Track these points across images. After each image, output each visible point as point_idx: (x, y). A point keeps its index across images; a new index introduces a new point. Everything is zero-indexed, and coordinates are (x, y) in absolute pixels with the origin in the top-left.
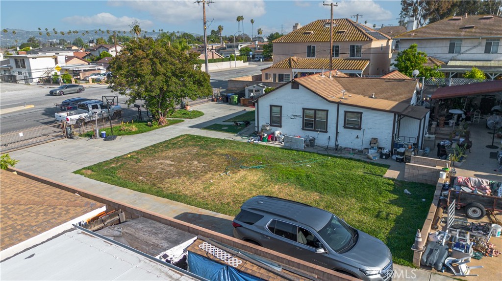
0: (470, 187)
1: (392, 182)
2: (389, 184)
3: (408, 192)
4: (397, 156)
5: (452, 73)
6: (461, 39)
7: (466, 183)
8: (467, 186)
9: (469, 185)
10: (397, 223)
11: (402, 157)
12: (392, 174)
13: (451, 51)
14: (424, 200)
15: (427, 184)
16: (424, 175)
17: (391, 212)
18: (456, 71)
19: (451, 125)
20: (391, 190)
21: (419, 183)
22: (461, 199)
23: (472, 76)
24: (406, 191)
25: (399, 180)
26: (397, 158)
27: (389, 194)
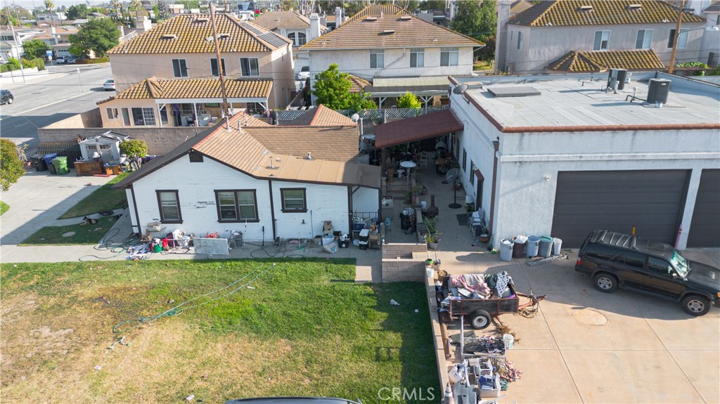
0: (467, 287)
1: (369, 290)
2: (369, 295)
3: (396, 303)
4: (360, 243)
5: (382, 98)
6: (383, 50)
7: (462, 284)
8: (463, 287)
9: (465, 284)
10: (404, 362)
11: (366, 243)
12: (363, 273)
13: (373, 65)
14: (416, 311)
15: (409, 282)
16: (405, 271)
17: (391, 345)
18: (386, 95)
19: (400, 176)
20: (375, 304)
21: (400, 282)
22: (464, 309)
23: (406, 104)
24: (393, 302)
25: (377, 282)
26: (360, 245)
27: (376, 312)
